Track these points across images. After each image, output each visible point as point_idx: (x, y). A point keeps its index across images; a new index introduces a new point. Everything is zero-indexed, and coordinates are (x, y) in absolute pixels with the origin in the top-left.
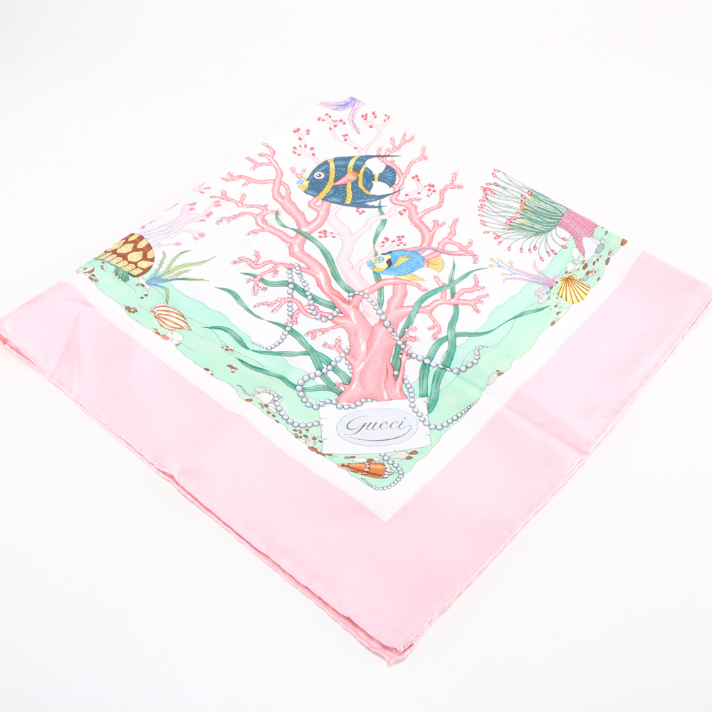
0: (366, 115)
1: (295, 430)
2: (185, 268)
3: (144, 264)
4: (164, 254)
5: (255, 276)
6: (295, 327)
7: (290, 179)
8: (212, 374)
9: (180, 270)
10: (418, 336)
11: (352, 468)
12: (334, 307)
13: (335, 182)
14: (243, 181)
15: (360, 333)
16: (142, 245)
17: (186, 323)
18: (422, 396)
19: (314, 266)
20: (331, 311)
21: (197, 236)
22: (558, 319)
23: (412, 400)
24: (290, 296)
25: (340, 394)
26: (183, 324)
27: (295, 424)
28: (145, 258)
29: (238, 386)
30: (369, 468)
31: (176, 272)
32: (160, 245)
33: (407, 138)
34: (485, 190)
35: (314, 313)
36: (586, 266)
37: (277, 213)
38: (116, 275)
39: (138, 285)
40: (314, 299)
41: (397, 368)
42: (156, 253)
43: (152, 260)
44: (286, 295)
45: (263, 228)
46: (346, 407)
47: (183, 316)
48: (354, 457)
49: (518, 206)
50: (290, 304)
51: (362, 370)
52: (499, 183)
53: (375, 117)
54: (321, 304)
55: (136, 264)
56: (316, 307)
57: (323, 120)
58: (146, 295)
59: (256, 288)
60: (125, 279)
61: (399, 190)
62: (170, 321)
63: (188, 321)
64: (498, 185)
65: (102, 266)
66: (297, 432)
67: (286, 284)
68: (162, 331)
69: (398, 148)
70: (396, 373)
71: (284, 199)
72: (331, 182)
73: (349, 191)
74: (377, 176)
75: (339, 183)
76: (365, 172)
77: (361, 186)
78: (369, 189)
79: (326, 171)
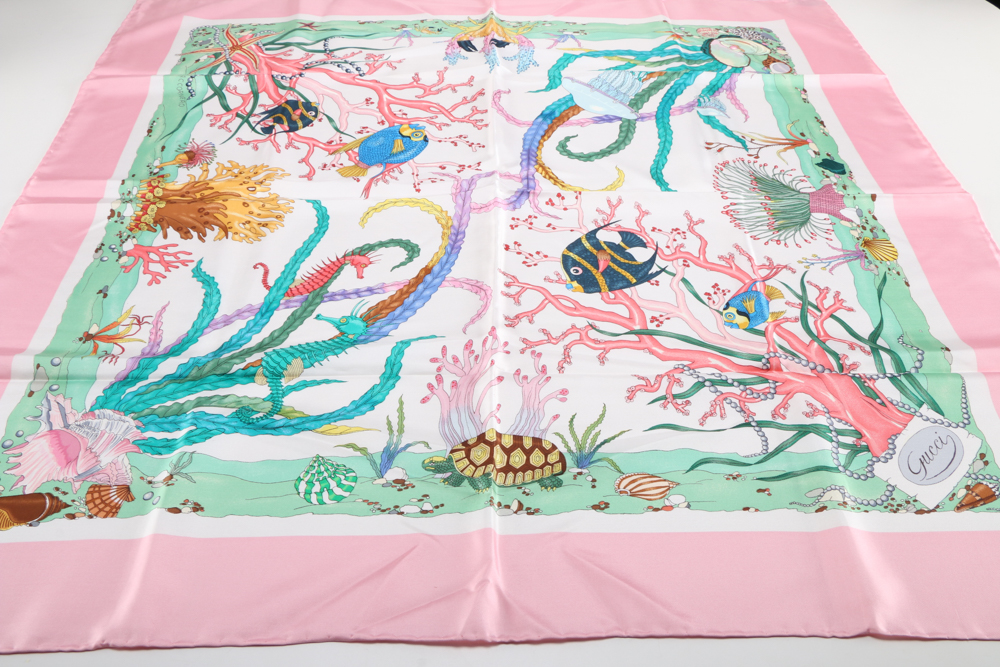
0: (550, 200)
1: (886, 507)
2: (593, 433)
3: (553, 458)
4: (557, 434)
5: (664, 398)
6: (756, 419)
7: (557, 289)
8: (757, 510)
9: (591, 437)
10: (855, 360)
11: (967, 505)
12: (766, 380)
13: (598, 269)
14: (525, 321)
15: (816, 388)
16: (528, 444)
17: (665, 480)
18: (920, 405)
19: (697, 357)
20: (767, 385)
21: (561, 396)
22: (905, 278)
23: (918, 414)
24: (718, 394)
25: (868, 449)
26: (666, 484)
27: (879, 502)
28: (546, 453)
29: (791, 504)
30: (977, 495)
31: (589, 441)
32: (545, 431)
33: (614, 202)
34: (727, 213)
35: (755, 395)
36: (864, 228)
37: (593, 327)
38: (546, 488)
39: (575, 477)
40: (741, 382)
41: (874, 396)
42: (549, 439)
43: (554, 447)
44: (714, 396)
45: (604, 349)
46: (888, 456)
47: (653, 476)
48: (954, 495)
49: (765, 214)
50: (728, 401)
51: (854, 417)
52: (735, 201)
53: (563, 198)
54: (752, 384)
55: (546, 463)
56: (751, 389)
57: (517, 226)
58: (594, 480)
59: (680, 407)
60: (559, 484)
61: (657, 246)
62: (649, 489)
63: (664, 477)
64: (735, 204)
65: (524, 492)
66: (890, 507)
67: (700, 385)
68: (656, 504)
69: (612, 215)
70: (878, 400)
71: (579, 310)
72: (594, 271)
73: (620, 270)
74: (622, 244)
75: (602, 268)
76: (608, 246)
77: (622, 260)
78: (633, 259)
79: (575, 263)
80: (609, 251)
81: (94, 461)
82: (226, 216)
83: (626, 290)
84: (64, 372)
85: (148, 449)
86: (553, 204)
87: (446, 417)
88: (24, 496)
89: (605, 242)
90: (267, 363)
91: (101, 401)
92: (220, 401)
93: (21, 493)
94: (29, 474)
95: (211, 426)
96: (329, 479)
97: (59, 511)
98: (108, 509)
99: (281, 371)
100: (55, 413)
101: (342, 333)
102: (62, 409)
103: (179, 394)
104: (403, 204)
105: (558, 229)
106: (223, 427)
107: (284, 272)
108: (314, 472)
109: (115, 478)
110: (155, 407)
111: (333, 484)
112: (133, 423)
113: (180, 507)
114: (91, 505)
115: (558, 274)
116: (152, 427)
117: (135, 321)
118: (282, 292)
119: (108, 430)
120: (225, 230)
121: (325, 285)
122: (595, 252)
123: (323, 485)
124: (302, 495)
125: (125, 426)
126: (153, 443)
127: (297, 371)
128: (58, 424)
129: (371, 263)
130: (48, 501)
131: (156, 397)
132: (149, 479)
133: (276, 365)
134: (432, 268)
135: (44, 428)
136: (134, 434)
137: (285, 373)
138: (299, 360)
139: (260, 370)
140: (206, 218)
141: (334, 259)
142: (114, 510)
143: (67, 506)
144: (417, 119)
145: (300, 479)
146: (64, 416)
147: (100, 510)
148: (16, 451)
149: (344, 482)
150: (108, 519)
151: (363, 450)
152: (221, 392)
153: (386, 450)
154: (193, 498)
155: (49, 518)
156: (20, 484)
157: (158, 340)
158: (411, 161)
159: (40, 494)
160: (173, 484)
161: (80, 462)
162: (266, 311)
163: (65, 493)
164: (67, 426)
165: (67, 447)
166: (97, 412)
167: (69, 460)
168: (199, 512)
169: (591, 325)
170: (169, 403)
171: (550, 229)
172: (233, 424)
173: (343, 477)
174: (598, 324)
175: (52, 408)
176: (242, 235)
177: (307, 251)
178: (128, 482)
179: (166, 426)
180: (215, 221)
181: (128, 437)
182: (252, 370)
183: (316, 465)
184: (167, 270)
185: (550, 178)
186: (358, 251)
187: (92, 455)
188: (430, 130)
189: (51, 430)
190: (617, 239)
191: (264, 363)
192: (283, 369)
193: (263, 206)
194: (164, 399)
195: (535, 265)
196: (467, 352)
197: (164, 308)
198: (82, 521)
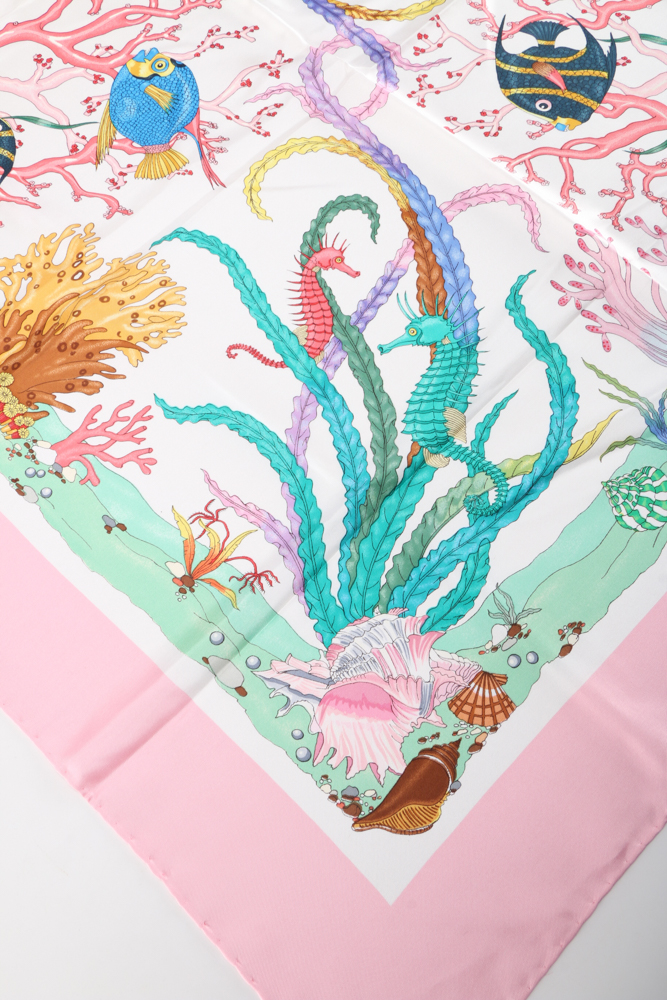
7: (555, 139)
13: (560, 88)
14: (575, 195)
37: (637, 153)
57: (423, 101)
69: (491, 17)
71: (603, 146)
72: (560, 93)
73: (579, 73)
74: (543, 43)
75: (560, 83)
76: (534, 55)
77: (567, 60)
78: (573, 52)
79: (534, 98)
80: (542, 60)
81: (412, 684)
82: (103, 330)
83: (612, 90)
84: (238, 639)
85: (443, 624)
86: (423, 51)
87: (646, 347)
88: (403, 777)
89: (524, 53)
90: (424, 439)
91: (322, 627)
92: (436, 517)
93: (397, 778)
94: (372, 755)
95: (473, 548)
96: (642, 494)
97: (458, 755)
98: (498, 708)
99: (445, 434)
100: (297, 683)
101: (433, 345)
102: (297, 673)
103: (385, 547)
104: (273, 162)
105: (464, 73)
106: (481, 538)
107: (267, 334)
108: (621, 501)
109: (460, 678)
110: (383, 581)
111: (650, 495)
112: (391, 617)
113: (565, 642)
114: (478, 720)
115: (534, 123)
116: (412, 601)
117: (206, 521)
118: (303, 357)
119: (375, 645)
120: (127, 344)
121: (334, 313)
122: (529, 71)
123: (644, 503)
124: (639, 528)
125: (386, 627)
126: (438, 614)
127: (459, 421)
128: (321, 690)
129: (341, 251)
130: (432, 758)
131: (369, 572)
132: (489, 646)
133: (434, 435)
134: (410, 207)
135: (311, 706)
136: (408, 626)
137: (450, 433)
138: (449, 409)
139: (425, 452)
140: (81, 351)
141: (299, 278)
142: (506, 703)
143: (457, 743)
144: (131, 44)
145: (619, 518)
146: (310, 676)
147: (494, 715)
148: (324, 751)
149: (655, 484)
150: (513, 716)
151: (629, 441)
152: (423, 507)
153: (648, 421)
154: (562, 623)
155: (459, 769)
156: (381, 771)
157: (265, 516)
158: (201, 103)
159: (414, 760)
160: (529, 631)
161: (401, 697)
162: (321, 390)
163: (437, 735)
164: (329, 682)
165: (364, 698)
166: (335, 641)
167: (391, 706)
168: (584, 629)
169: (633, 153)
170: (389, 564)
171: (455, 78)
172: (484, 525)
173: (649, 481)
174: (636, 146)
175: (288, 682)
176: (155, 335)
177: (255, 293)
178: (475, 670)
179: (422, 587)
180: (98, 344)
181: (409, 633)
182: (417, 459)
183: (614, 493)
184: (139, 441)
185: (375, 16)
186: (306, 249)
187: (402, 682)
188: (167, 49)
189: (320, 700)
190: (530, 41)
191: (422, 443)
192: (445, 431)
193: (125, 284)
194: (378, 565)
195: (500, 128)
196: (576, 269)
197: (209, 480)
198: (491, 741)
